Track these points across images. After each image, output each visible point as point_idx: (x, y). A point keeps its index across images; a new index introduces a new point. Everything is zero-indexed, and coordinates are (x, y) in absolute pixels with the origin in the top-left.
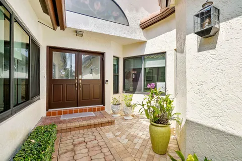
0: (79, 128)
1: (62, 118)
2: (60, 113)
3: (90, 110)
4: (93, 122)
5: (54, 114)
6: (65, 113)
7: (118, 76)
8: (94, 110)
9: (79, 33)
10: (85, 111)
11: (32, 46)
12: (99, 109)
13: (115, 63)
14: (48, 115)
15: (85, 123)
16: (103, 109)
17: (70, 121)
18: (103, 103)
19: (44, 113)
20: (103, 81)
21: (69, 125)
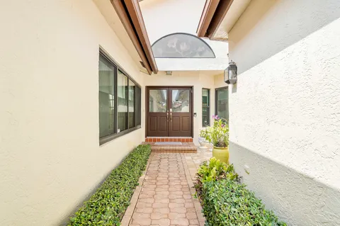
0: (166, 150)
1: (156, 143)
2: (155, 141)
3: (179, 140)
4: (177, 148)
5: (151, 140)
6: (159, 140)
7: (208, 109)
8: (183, 141)
9: (168, 73)
10: (175, 140)
11: (137, 88)
12: (187, 141)
13: (206, 95)
14: (146, 140)
15: (171, 148)
16: (192, 141)
17: (161, 146)
18: (192, 135)
19: (143, 139)
20: (192, 114)
21: (159, 148)
